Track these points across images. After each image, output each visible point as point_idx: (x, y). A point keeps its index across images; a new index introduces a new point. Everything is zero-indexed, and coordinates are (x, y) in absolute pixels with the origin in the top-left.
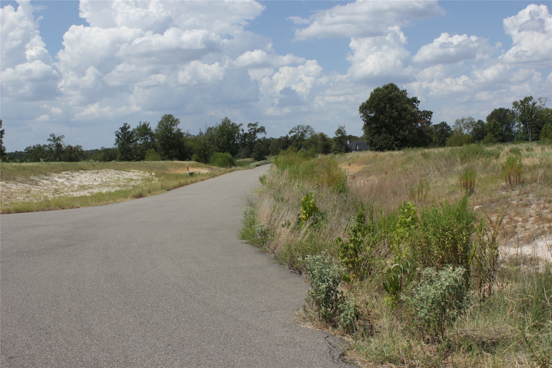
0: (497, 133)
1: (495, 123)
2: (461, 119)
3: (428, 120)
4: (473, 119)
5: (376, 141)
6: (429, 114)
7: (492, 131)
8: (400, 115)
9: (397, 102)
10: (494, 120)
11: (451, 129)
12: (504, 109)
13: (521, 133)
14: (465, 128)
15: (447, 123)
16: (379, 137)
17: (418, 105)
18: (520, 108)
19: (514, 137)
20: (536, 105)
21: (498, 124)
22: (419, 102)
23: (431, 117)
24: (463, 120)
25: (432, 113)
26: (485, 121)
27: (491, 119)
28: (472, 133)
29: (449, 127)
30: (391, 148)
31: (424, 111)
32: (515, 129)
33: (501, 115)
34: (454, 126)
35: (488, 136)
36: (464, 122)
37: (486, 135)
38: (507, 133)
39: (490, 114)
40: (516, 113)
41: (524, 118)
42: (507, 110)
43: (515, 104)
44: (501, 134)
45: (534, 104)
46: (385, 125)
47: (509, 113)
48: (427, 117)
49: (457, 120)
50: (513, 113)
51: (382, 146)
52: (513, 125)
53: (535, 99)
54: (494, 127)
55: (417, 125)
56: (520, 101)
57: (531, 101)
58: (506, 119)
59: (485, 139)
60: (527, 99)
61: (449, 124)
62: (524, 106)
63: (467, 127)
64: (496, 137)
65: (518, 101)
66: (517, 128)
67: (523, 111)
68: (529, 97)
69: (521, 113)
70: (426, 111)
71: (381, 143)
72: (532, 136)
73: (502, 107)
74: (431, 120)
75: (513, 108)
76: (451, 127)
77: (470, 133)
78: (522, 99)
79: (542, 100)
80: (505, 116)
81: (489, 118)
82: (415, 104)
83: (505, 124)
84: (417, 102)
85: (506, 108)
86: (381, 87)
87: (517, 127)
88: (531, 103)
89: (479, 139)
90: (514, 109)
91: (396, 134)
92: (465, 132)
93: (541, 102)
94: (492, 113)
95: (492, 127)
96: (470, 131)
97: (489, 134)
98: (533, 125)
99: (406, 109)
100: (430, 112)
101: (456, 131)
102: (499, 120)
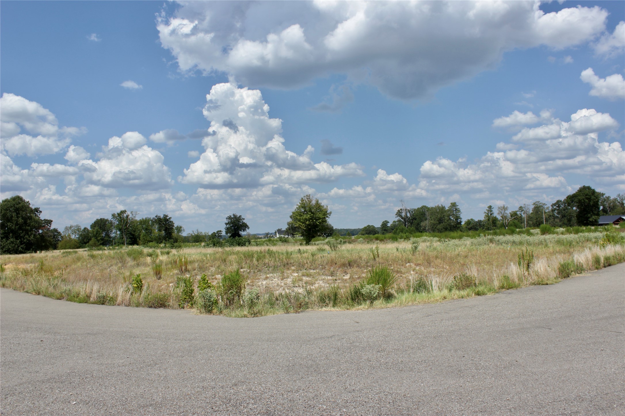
0: (99, 238)
1: (97, 230)
2: (69, 226)
3: (49, 227)
4: (80, 226)
5: (3, 244)
6: (49, 222)
7: (96, 236)
8: (25, 223)
9: (23, 211)
10: (97, 228)
11: (62, 234)
12: (104, 219)
13: (117, 238)
14: (73, 233)
15: (58, 230)
16: (7, 241)
17: (39, 214)
18: (117, 219)
19: (112, 242)
20: (129, 217)
21: (100, 231)
22: (41, 212)
23: (51, 224)
24: (71, 227)
25: (52, 221)
26: (89, 228)
27: (94, 227)
28: (79, 238)
29: (59, 232)
30: (17, 252)
31: (44, 220)
32: (113, 235)
33: (102, 224)
34: (63, 232)
35: (92, 241)
36: (72, 228)
37: (91, 240)
38: (106, 238)
39: (93, 223)
40: (113, 222)
41: (121, 227)
42: (107, 220)
43: (113, 215)
44: (102, 239)
45: (127, 216)
46: (12, 231)
47: (108, 222)
48: (47, 225)
49: (66, 227)
50: (111, 223)
51: (10, 249)
52: (111, 232)
53: (128, 213)
54: (97, 234)
55: (38, 232)
56: (117, 213)
57: (125, 214)
58: (105, 227)
59: (90, 243)
60: (123, 212)
61: (59, 230)
62: (121, 218)
63: (74, 232)
64: (98, 241)
65: (116, 214)
66: (114, 235)
67: (120, 221)
68: (123, 211)
69: (118, 223)
70: (47, 220)
71: (8, 246)
72: (126, 241)
73: (102, 217)
74: (51, 227)
75: (112, 218)
76: (61, 233)
77: (77, 238)
78: (119, 212)
79: (133, 213)
80: (105, 224)
81: (93, 226)
82: (37, 213)
83: (105, 231)
84: (39, 212)
85: (106, 218)
86: (9, 199)
87: (115, 233)
88: (125, 215)
89: (86, 243)
90: (112, 220)
91: (22, 239)
92: (73, 237)
93: (132, 215)
94: (95, 222)
95: (95, 233)
96: (77, 236)
97: (93, 239)
98: (127, 233)
99: (30, 218)
100: (50, 220)
101: (65, 236)
102: (100, 228)
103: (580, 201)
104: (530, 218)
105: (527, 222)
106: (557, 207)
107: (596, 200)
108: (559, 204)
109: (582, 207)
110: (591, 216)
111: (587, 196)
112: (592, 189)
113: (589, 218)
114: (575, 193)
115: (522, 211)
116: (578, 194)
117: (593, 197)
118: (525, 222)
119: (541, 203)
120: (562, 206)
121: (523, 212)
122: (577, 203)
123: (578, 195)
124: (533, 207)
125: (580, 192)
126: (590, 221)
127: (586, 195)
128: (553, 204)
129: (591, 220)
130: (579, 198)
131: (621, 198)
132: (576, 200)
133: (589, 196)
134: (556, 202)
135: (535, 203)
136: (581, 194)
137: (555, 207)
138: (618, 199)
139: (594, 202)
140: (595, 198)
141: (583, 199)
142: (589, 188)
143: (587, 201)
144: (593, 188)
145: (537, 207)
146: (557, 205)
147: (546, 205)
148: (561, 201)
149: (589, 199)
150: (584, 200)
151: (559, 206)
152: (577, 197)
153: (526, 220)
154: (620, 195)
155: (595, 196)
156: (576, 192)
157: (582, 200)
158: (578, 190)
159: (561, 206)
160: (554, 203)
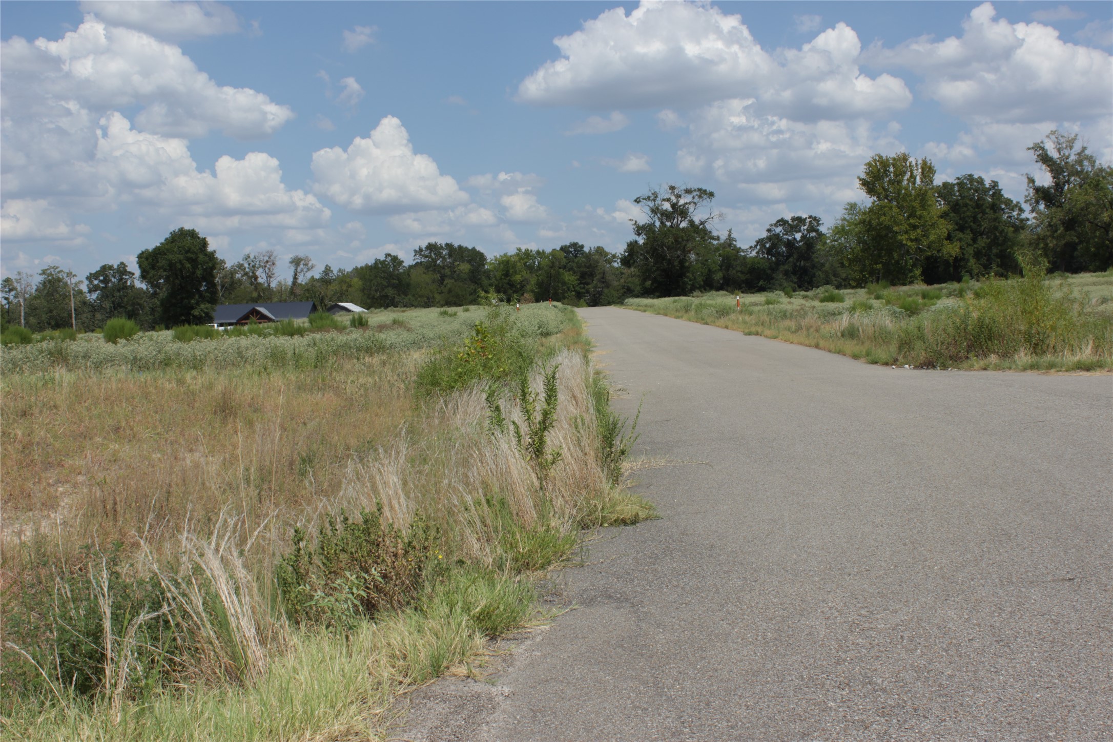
103: (171, 265)
104: (32, 310)
105: (25, 319)
106: (101, 281)
107: (210, 265)
108: (107, 276)
109: (177, 282)
110: (198, 304)
111: (189, 255)
112: (199, 238)
113: (192, 308)
114: (158, 245)
115: (10, 290)
116: (166, 246)
117: (201, 257)
118: (22, 318)
119: (62, 271)
120: (113, 280)
121: (13, 293)
122: (165, 270)
123: (167, 250)
124: (41, 278)
125: (172, 242)
126: (195, 317)
127: (187, 252)
128: (91, 274)
129: (196, 312)
130: (171, 257)
131: (252, 264)
132: (162, 263)
133: (194, 253)
134: (98, 269)
135: (46, 270)
136: (175, 249)
137: (96, 282)
138: (246, 265)
139: (205, 270)
140: (206, 258)
141: (180, 261)
142: (192, 234)
143: (189, 265)
144: (201, 235)
145: (50, 281)
146: (102, 278)
147: (75, 275)
148: (111, 267)
149: (194, 262)
150: (182, 265)
151: (106, 281)
152: (165, 254)
153: (23, 314)
154: (249, 257)
155: (206, 255)
156: (162, 244)
157: (176, 262)
158: (166, 239)
159: (111, 280)
160: (93, 271)
